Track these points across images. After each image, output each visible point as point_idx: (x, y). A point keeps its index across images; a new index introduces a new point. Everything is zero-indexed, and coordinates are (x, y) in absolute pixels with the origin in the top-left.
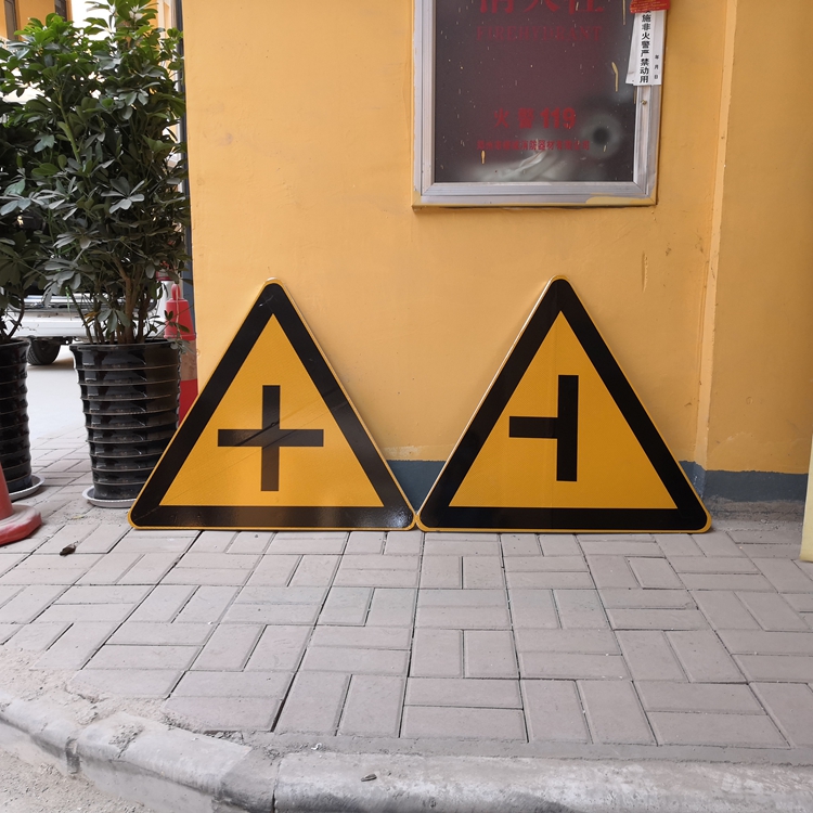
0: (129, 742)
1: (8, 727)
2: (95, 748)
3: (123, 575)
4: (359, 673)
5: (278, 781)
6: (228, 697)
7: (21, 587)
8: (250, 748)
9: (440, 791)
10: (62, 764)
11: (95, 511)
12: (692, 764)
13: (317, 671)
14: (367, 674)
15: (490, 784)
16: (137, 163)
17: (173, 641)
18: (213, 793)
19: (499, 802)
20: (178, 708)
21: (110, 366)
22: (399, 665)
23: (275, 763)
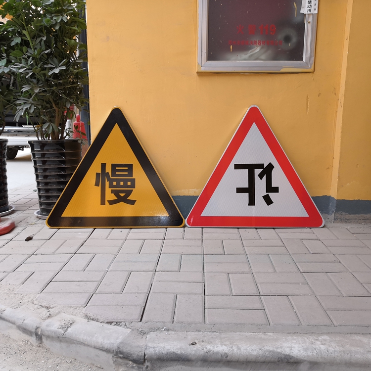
0: (68, 328)
1: (4, 322)
2: (50, 331)
3: (57, 249)
4: (181, 294)
5: (147, 346)
6: (116, 305)
7: (7, 255)
8: (131, 330)
9: (229, 350)
10: (33, 340)
11: (40, 221)
12: (353, 335)
13: (159, 293)
14: (185, 294)
15: (254, 346)
16: (61, 52)
17: (85, 279)
18: (113, 352)
19: (260, 355)
20: (91, 311)
21: (48, 150)
22: (200, 290)
23: (144, 337)
